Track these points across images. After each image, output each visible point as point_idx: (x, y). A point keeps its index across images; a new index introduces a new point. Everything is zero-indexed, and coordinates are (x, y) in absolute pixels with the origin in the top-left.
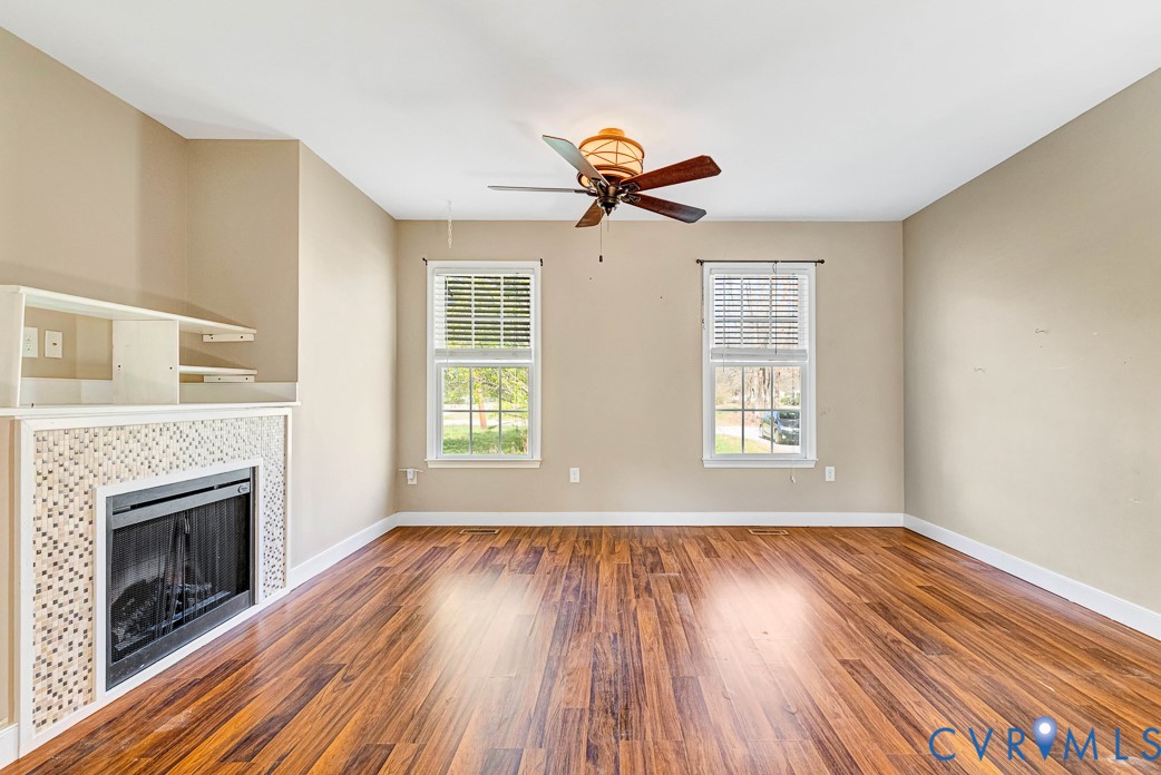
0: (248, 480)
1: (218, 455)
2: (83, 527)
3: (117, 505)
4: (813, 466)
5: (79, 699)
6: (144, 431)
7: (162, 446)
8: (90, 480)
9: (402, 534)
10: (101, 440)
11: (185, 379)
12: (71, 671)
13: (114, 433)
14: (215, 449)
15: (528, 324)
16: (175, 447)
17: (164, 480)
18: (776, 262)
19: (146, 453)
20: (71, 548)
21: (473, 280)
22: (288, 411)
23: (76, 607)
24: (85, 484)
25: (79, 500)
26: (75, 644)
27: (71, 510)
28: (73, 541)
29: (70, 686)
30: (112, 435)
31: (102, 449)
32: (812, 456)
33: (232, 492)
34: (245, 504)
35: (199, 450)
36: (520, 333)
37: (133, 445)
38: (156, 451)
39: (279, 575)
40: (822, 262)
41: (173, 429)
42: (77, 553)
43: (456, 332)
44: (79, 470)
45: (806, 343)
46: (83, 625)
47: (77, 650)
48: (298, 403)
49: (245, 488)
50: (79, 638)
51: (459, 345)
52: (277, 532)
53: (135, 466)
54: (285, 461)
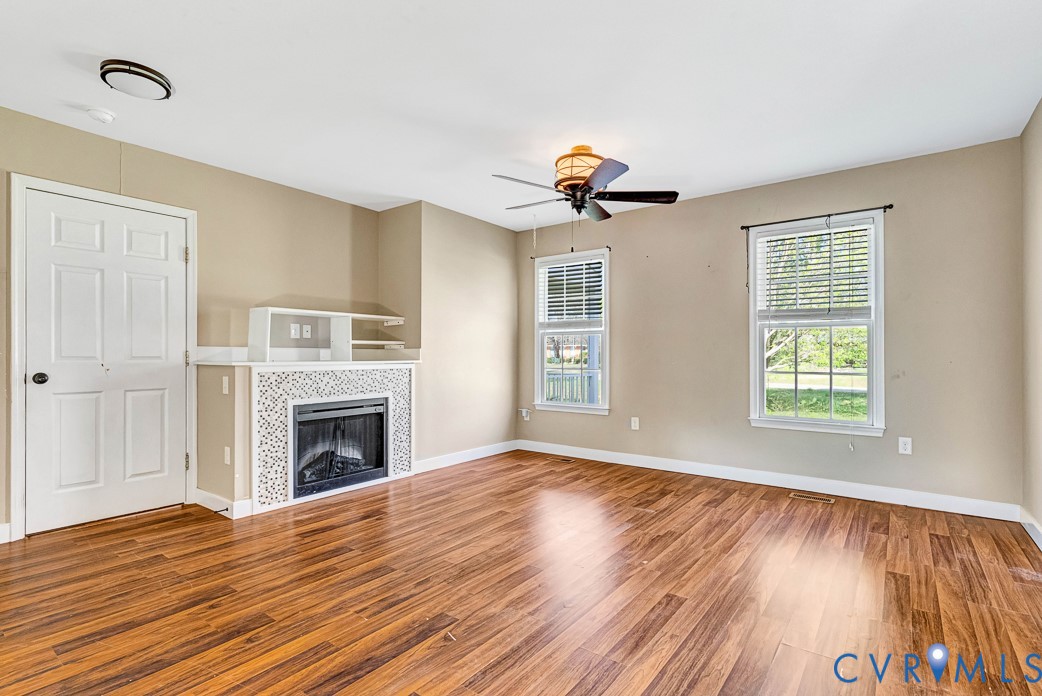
0: (382, 405)
1: (360, 389)
2: (282, 418)
3: (299, 410)
4: (881, 435)
5: (281, 498)
6: (314, 374)
7: (325, 382)
8: (286, 396)
9: (519, 455)
10: (290, 378)
11: (355, 347)
12: (277, 484)
13: (298, 375)
14: (358, 386)
15: (600, 299)
16: (332, 383)
17: (325, 400)
18: (829, 216)
19: (315, 385)
20: (276, 427)
21: (565, 269)
22: (413, 367)
23: (279, 454)
24: (283, 398)
25: (280, 405)
26: (279, 472)
27: (276, 409)
28: (278, 424)
29: (276, 490)
30: (296, 376)
31: (291, 382)
32: (880, 424)
33: (372, 410)
34: (380, 419)
35: (348, 386)
36: (594, 308)
37: (307, 381)
38: (321, 385)
39: (406, 463)
40: (891, 206)
41: (331, 374)
42: (279, 430)
43: (554, 308)
44: (280, 391)
45: (874, 301)
46: (283, 464)
47: (279, 475)
48: (420, 361)
49: (380, 409)
50: (280, 469)
51: (555, 319)
52: (404, 438)
53: (310, 392)
54: (410, 396)
